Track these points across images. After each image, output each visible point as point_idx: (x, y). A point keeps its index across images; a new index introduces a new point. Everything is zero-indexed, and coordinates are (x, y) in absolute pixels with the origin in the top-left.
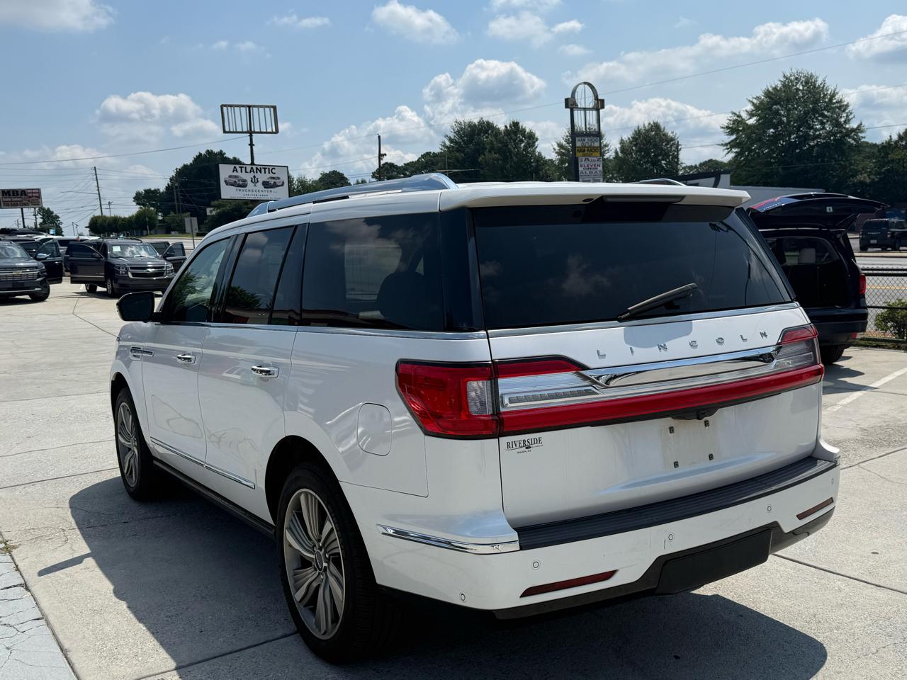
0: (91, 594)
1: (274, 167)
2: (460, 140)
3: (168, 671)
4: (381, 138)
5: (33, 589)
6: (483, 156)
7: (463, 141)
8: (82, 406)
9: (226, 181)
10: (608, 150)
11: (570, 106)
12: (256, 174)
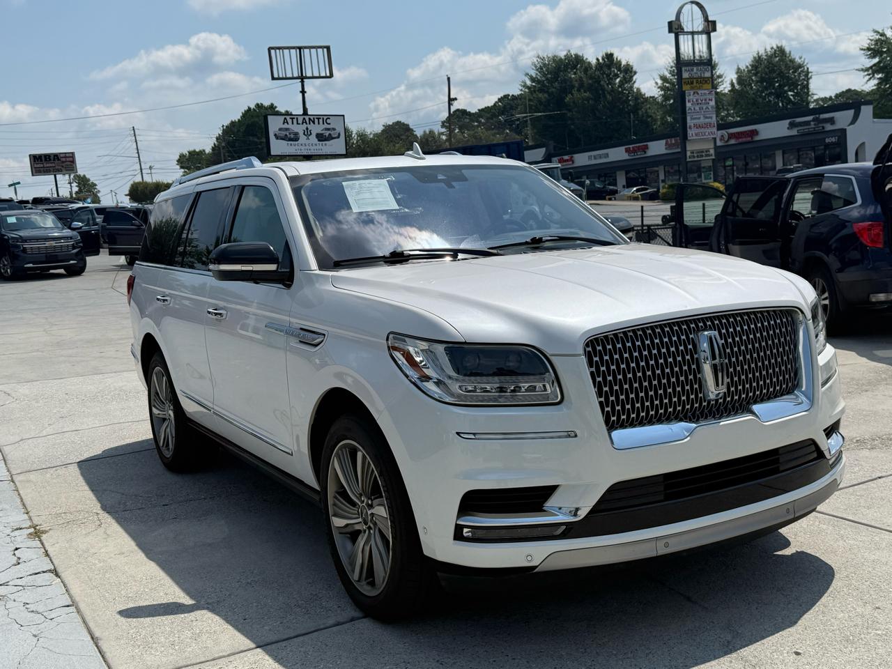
0: (126, 581)
1: (329, 116)
2: (544, 79)
3: (208, 661)
4: (451, 80)
5: (63, 575)
6: (570, 96)
7: (547, 79)
8: (121, 384)
9: (275, 135)
10: (722, 81)
11: (674, 30)
12: (309, 126)
